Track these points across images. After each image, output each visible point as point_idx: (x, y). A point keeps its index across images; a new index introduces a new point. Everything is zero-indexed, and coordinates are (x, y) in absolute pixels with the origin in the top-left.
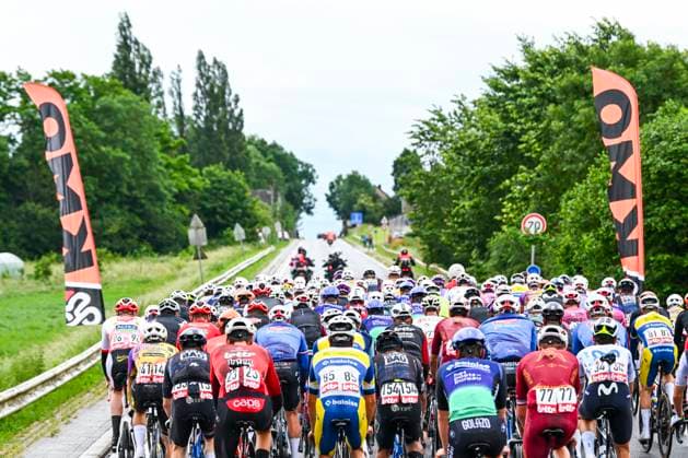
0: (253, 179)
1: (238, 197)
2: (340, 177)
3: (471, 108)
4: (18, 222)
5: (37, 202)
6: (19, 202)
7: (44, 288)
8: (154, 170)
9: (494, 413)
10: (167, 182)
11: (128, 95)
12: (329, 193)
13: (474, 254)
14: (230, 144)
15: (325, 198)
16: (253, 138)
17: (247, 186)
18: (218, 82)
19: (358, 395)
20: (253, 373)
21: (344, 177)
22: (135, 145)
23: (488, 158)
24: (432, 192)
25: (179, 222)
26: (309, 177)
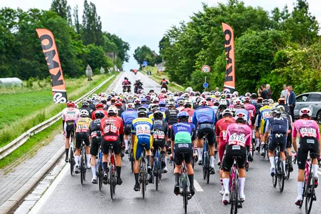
0: (105, 48)
1: (101, 56)
2: (139, 48)
3: (187, 25)
4: (18, 66)
5: (25, 58)
6: (19, 59)
7: (30, 91)
8: (69, 46)
9: (191, 142)
10: (74, 51)
11: (60, 18)
12: (135, 54)
13: (186, 79)
14: (97, 35)
15: (133, 55)
16: (105, 32)
17: (104, 52)
18: (92, 11)
19: (150, 135)
20: (114, 127)
21: (141, 47)
22: (62, 36)
23: (192, 45)
24: (173, 56)
25: (79, 66)
26: (127, 47)
